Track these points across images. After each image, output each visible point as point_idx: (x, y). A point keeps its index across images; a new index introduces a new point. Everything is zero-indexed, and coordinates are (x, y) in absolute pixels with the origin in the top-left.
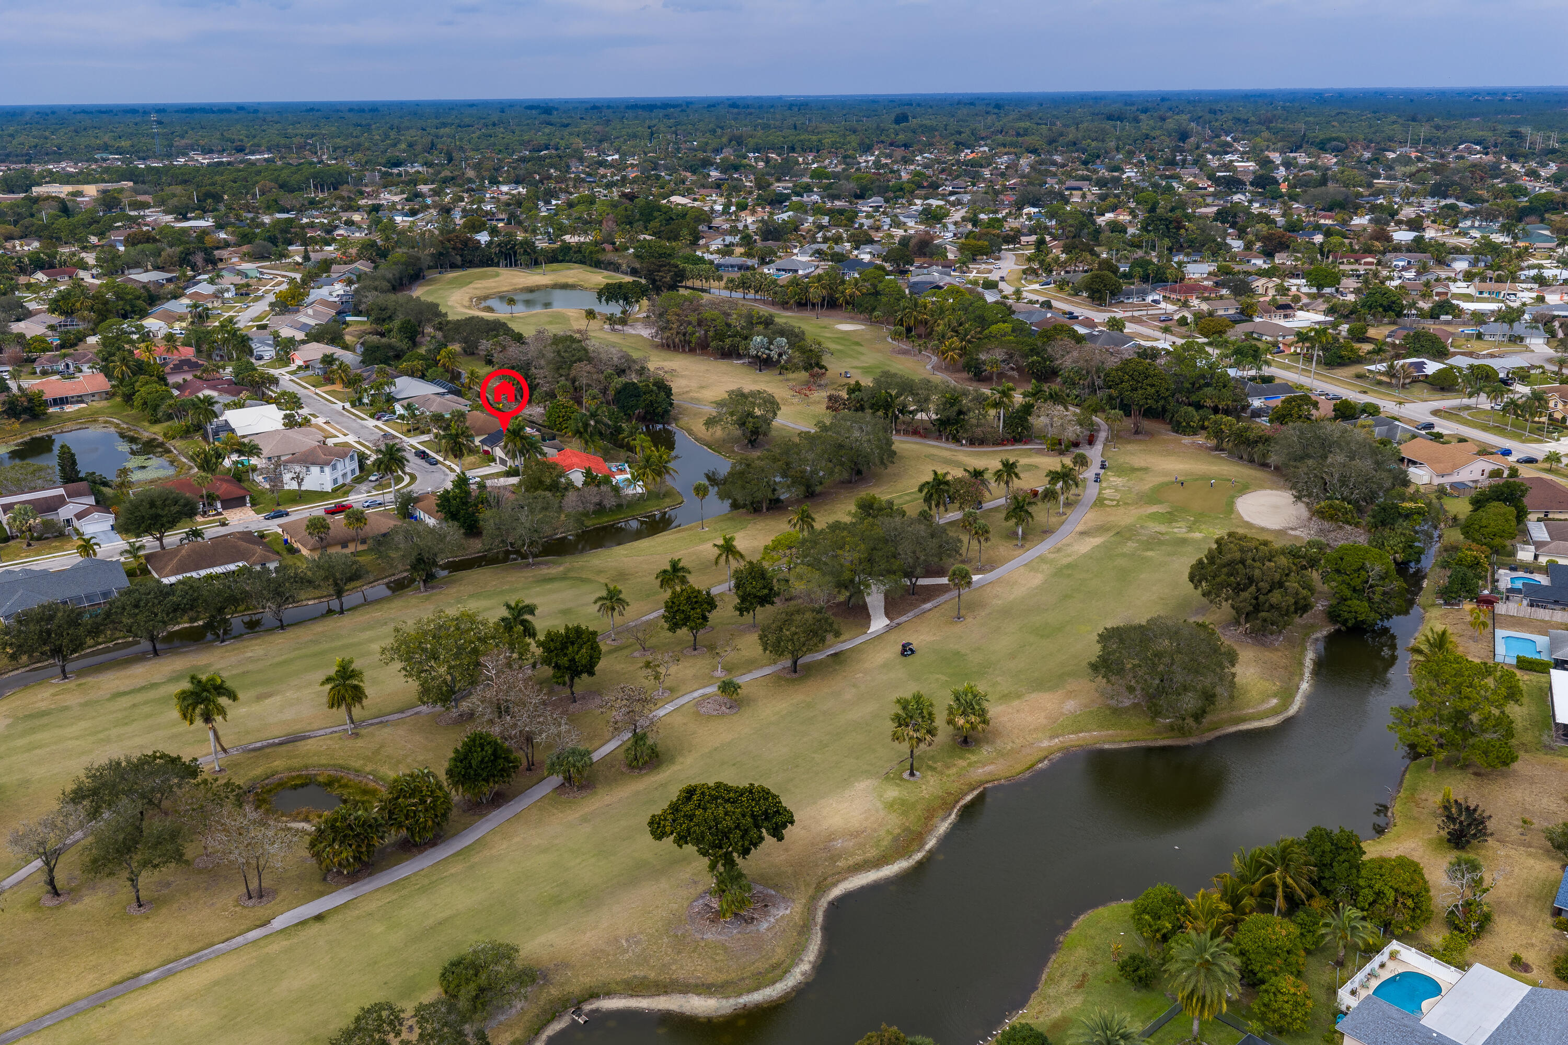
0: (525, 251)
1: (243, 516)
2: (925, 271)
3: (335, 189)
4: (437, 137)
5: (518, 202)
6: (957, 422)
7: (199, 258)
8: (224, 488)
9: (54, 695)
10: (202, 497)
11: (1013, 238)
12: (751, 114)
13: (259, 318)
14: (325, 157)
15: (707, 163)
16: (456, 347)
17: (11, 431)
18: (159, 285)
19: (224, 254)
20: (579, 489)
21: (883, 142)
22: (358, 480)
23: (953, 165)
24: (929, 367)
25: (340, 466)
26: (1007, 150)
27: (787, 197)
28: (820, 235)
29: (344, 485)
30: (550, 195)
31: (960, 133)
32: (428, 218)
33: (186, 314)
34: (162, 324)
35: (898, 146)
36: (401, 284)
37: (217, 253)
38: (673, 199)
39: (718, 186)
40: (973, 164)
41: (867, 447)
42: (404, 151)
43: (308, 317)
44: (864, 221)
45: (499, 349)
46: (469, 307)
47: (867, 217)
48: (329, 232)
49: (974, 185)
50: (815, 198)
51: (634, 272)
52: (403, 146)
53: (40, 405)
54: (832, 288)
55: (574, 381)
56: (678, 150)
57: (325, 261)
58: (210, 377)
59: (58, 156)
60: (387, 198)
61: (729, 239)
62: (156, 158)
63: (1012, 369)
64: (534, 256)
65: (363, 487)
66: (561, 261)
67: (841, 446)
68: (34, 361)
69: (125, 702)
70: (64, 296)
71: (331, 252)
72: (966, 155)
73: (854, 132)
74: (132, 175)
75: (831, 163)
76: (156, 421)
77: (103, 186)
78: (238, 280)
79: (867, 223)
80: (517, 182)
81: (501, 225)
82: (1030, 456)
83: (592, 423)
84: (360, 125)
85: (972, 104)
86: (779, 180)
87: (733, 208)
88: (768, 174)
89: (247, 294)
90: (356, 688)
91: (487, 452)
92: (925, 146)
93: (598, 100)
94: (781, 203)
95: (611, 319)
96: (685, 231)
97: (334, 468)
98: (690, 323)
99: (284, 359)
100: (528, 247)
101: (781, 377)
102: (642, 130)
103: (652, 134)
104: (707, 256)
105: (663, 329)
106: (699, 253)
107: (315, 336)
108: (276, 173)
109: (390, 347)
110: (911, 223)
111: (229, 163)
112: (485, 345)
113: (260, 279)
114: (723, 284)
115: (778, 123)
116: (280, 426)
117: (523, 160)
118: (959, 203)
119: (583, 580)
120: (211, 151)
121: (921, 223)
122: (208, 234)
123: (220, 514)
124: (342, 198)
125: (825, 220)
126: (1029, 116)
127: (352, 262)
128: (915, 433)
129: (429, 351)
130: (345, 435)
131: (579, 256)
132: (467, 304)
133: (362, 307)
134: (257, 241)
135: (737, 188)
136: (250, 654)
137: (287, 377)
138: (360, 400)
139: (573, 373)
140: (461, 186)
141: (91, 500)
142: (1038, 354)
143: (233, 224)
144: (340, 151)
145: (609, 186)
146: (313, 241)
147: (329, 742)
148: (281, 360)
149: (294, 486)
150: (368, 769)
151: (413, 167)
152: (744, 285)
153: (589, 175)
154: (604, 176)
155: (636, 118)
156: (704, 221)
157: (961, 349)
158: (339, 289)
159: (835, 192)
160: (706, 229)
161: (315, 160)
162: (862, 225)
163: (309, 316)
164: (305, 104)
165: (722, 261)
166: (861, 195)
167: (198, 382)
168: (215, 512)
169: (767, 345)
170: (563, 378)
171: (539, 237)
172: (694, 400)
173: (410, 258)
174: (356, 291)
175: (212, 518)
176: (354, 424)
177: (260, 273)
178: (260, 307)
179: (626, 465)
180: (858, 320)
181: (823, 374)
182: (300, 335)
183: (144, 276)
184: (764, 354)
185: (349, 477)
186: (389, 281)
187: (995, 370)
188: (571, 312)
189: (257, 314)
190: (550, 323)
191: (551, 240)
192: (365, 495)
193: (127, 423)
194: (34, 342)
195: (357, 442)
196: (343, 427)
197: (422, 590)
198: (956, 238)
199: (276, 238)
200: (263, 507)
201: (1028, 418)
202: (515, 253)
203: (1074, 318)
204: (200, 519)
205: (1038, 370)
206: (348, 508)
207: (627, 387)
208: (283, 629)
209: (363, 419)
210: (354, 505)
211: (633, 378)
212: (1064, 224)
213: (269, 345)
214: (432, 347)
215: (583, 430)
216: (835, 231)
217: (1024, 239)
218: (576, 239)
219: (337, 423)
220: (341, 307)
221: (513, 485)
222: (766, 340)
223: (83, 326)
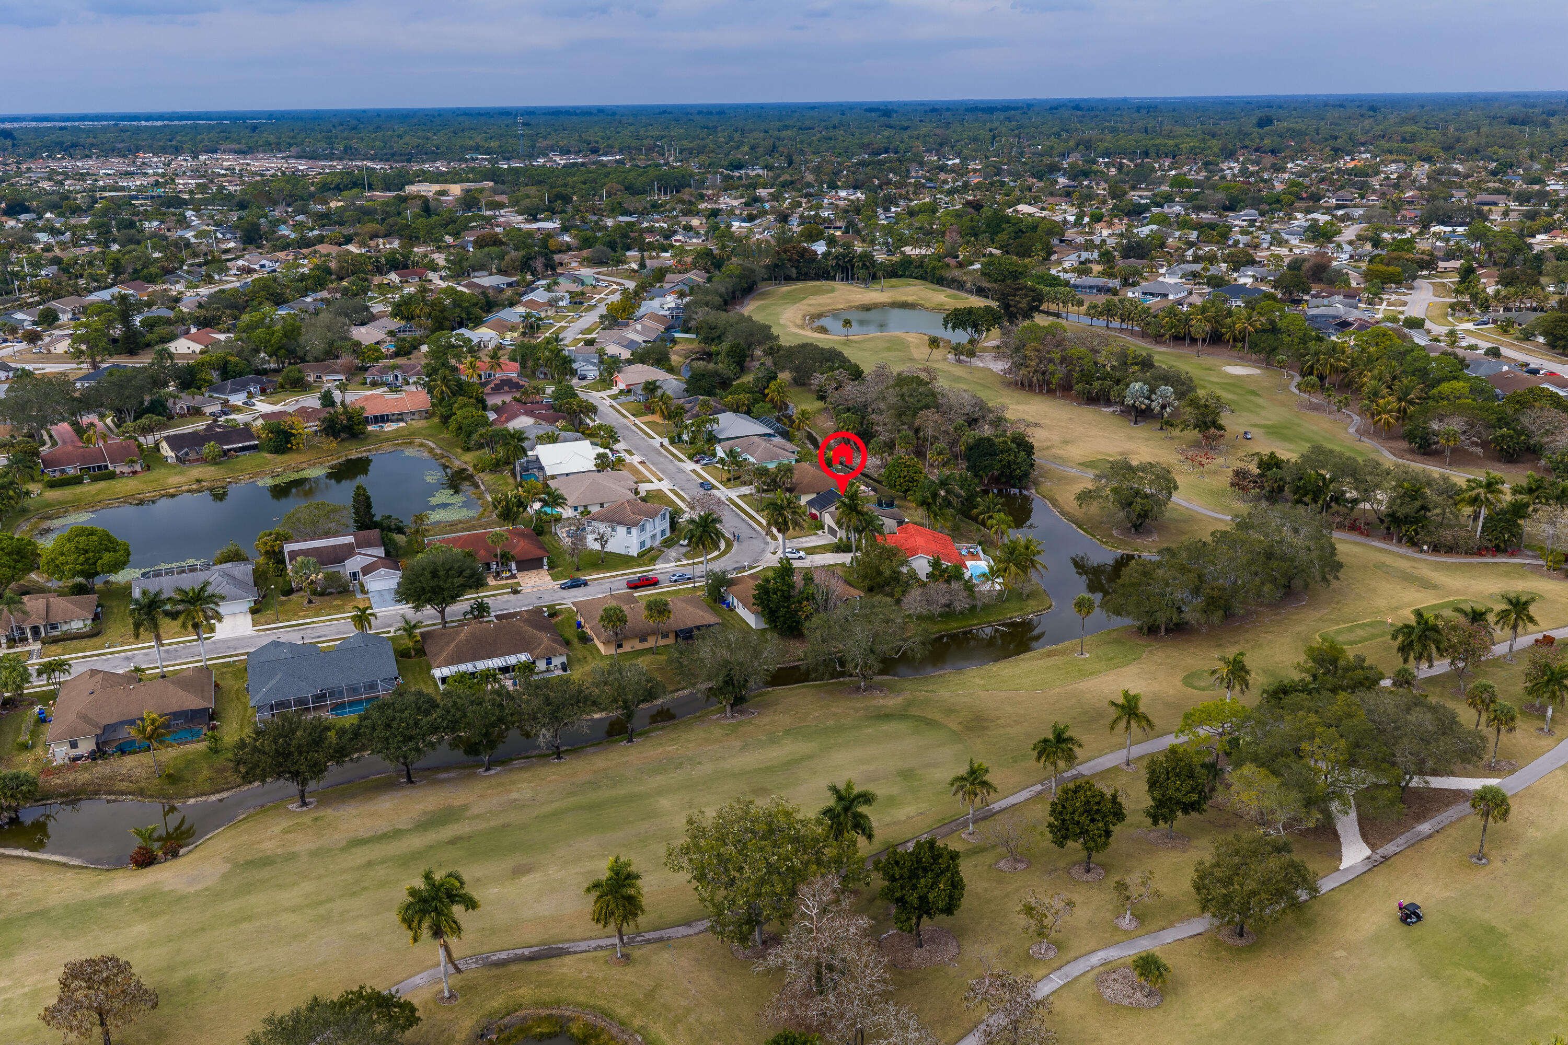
0: (864, 265)
1: (539, 582)
2: (1326, 301)
3: (678, 191)
4: (779, 139)
5: (857, 208)
6: (1416, 521)
7: (539, 264)
8: (522, 547)
9: (285, 832)
10: (496, 556)
11: (1429, 263)
12: (1097, 116)
13: (589, 330)
14: (671, 159)
15: (1054, 168)
16: (785, 376)
17: (329, 450)
18: (499, 290)
19: (565, 258)
20: (924, 585)
21: (1246, 147)
22: (669, 543)
23: (1333, 173)
24: (1352, 430)
25: (649, 527)
26: (1394, 157)
27: (1146, 208)
28: (1190, 252)
29: (651, 549)
30: (890, 201)
31: (1336, 138)
32: (765, 224)
33: (518, 324)
34: (492, 333)
35: (1265, 152)
36: (734, 298)
37: (557, 257)
38: (1020, 207)
39: (1068, 194)
40: (1355, 172)
41: (1303, 556)
42: (747, 154)
43: (636, 333)
44: (1239, 237)
45: (834, 385)
46: (802, 327)
47: (1244, 232)
48: (667, 237)
49: (1362, 197)
50: (1178, 209)
51: (980, 292)
52: (746, 148)
53: (359, 424)
54: (1216, 321)
55: (917, 431)
56: (1022, 154)
57: (661, 269)
58: (529, 400)
59: (434, 156)
60: (728, 202)
61: (1085, 255)
62: (519, 158)
63: (1477, 444)
64: (872, 271)
65: (673, 553)
66: (901, 276)
67: (1269, 556)
68: (366, 369)
69: (360, 856)
70: (407, 301)
71: (667, 259)
72: (1346, 162)
73: (1213, 136)
74: (494, 175)
75: (1190, 170)
76: (468, 449)
77: (467, 185)
78: (574, 287)
79: (1244, 239)
80: (856, 187)
81: (838, 233)
82: (1522, 577)
83: (942, 493)
84: (707, 128)
85: (1341, 106)
86: (1134, 188)
87: (1086, 220)
88: (1122, 181)
89: (581, 303)
90: (631, 899)
91: (814, 517)
92: (1297, 152)
93: (937, 102)
94: (1139, 214)
95: (957, 350)
96: (1038, 246)
97: (642, 529)
98: (1051, 361)
99: (606, 381)
100: (867, 260)
101: (1163, 434)
102: (985, 134)
103: (994, 137)
104: (1063, 276)
105: (1018, 366)
106: (1053, 272)
107: (640, 357)
108: (623, 175)
109: (716, 373)
110: (1294, 241)
111: (583, 164)
112: (818, 379)
113: (595, 287)
114: (1083, 309)
115: (1126, 127)
116: (591, 466)
117: (862, 164)
118: (1347, 218)
119: (930, 723)
120: (568, 152)
121: (1309, 241)
122: (552, 237)
123: (513, 576)
124: (683, 202)
125: (1193, 235)
126: (1414, 120)
127: (686, 271)
128: (1354, 527)
129: (757, 379)
130: (660, 480)
131: (921, 271)
132: (799, 322)
133: (692, 324)
134: (598, 246)
135: (1089, 197)
136: (514, 795)
137: (608, 402)
138: (680, 437)
139: (918, 422)
140: (799, 190)
141: (380, 552)
142: (1507, 425)
143: (577, 227)
144: (687, 153)
145: (950, 193)
146: (651, 247)
147: (592, 966)
148: (604, 381)
149: (597, 546)
150: (637, 1023)
151: (754, 170)
152: (1109, 311)
153: (930, 180)
154: (945, 182)
155: (976, 120)
156: (1057, 234)
157: (1399, 410)
158: (671, 301)
159: (1202, 203)
160: (1056, 242)
161: (662, 162)
162: (1236, 243)
163: (638, 332)
164: (658, 107)
165: (1079, 281)
166: (1232, 207)
167: (516, 406)
168: (508, 574)
169: (1147, 394)
170: (905, 427)
171: (878, 247)
172: (1057, 459)
173: (745, 269)
174: (688, 305)
175: (504, 582)
176: (671, 467)
177: (597, 280)
178: (591, 318)
179: (979, 548)
180: (1250, 360)
181: (1221, 436)
182: (626, 354)
183: (486, 281)
184: (1142, 403)
185: (659, 540)
186: (721, 296)
187: (1452, 443)
188: (911, 338)
189: (587, 326)
190: (889, 349)
191: (890, 252)
192: (674, 564)
193: (441, 448)
194: (369, 350)
195: (672, 491)
196: (659, 469)
197: (729, 714)
198: (1356, 261)
199: (615, 243)
200: (561, 572)
201: (1520, 522)
202: (853, 267)
203: (1535, 372)
204: (491, 582)
205: (1509, 447)
206: (653, 583)
207: (980, 442)
208: (559, 758)
209: (681, 460)
210: (659, 577)
211: (987, 431)
212: (1493, 248)
213: (593, 364)
214: (760, 375)
215: (930, 500)
216: (1207, 249)
217: (1442, 264)
218: (917, 251)
219: (653, 464)
220: (671, 322)
221: (843, 565)
222: (1146, 387)
223: (419, 333)
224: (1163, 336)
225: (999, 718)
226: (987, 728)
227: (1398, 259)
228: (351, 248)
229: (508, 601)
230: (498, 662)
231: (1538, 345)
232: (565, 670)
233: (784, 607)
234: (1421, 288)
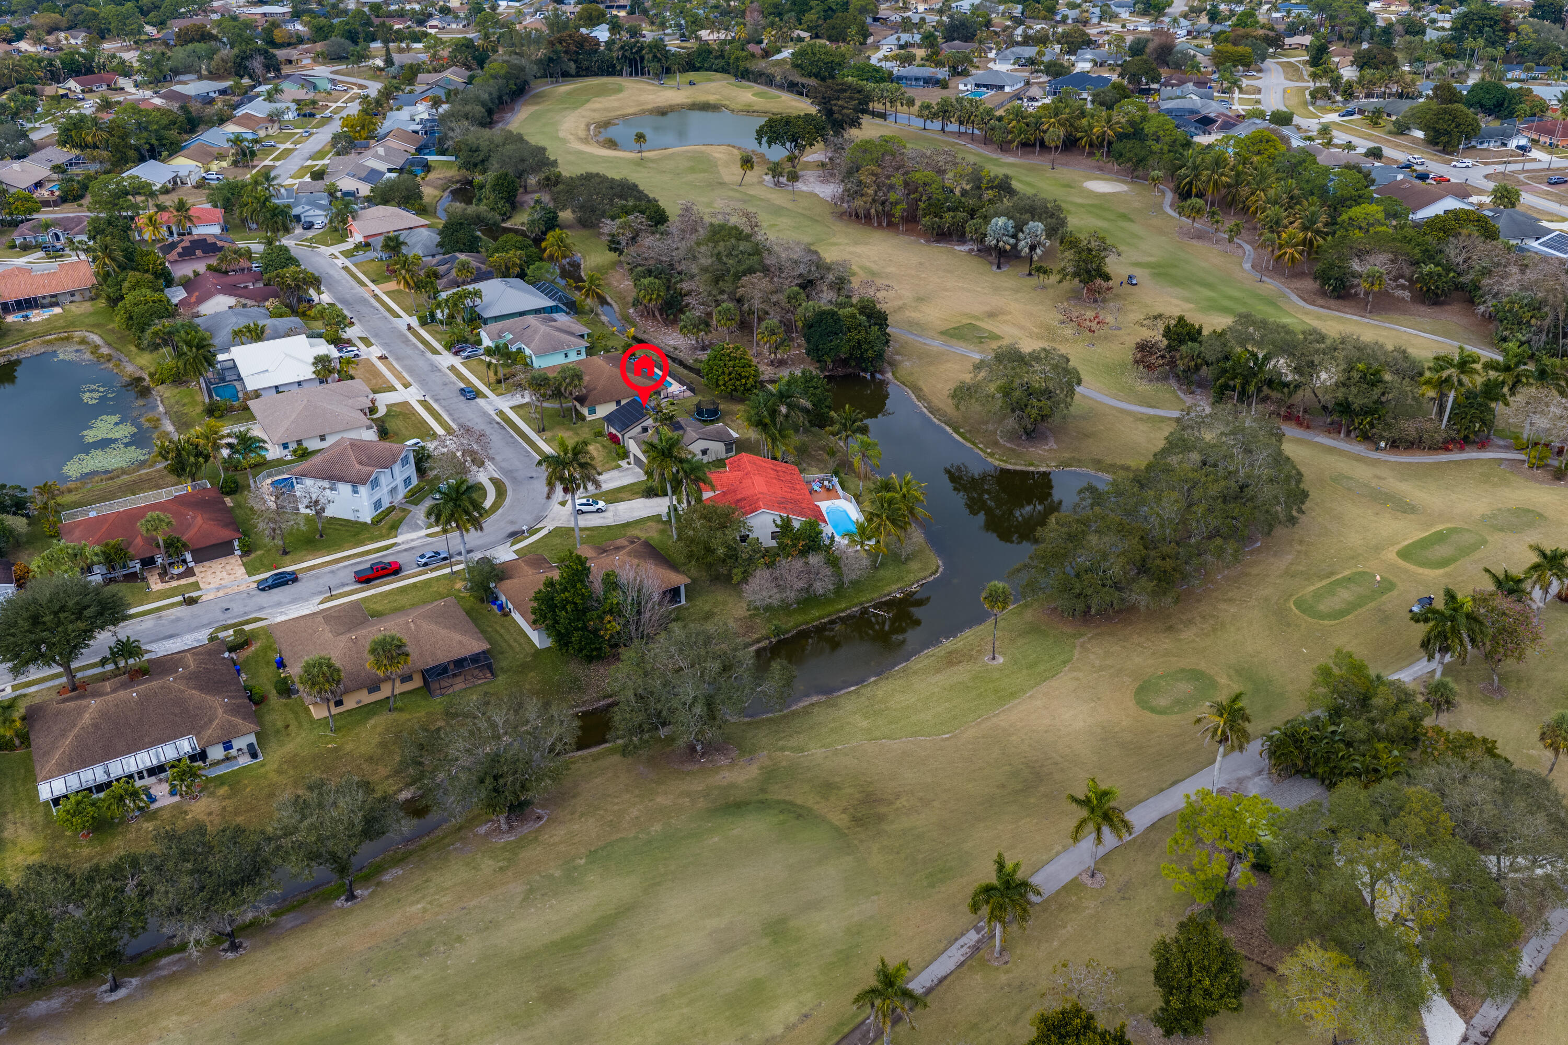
0: (655, 56)
1: (227, 578)
2: (1178, 91)
6: (1372, 409)
7: (257, 64)
8: (198, 529)
10: (158, 546)
11: (1274, 40)
13: (320, 155)
16: (566, 216)
18: (208, 101)
19: (293, 53)
22: (415, 497)
24: (1247, 266)
25: (384, 479)
28: (1019, 31)
29: (392, 509)
33: (227, 150)
36: (499, 106)
37: (281, 54)
44: (1066, 11)
45: (629, 234)
46: (585, 141)
48: (421, 23)
51: (793, 87)
54: (1070, 124)
55: (740, 303)
57: (411, 67)
58: (229, 270)
61: (905, 37)
63: (1403, 287)
64: (665, 63)
65: (422, 513)
66: (699, 69)
68: (15, 225)
70: (82, 122)
71: (419, 52)
78: (302, 94)
81: (622, 14)
82: (1508, 482)
83: (784, 409)
89: (312, 115)
91: (614, 439)
95: (775, 170)
96: (853, 30)
97: (375, 484)
98: (891, 187)
99: (338, 231)
100: (658, 49)
101: (1034, 281)
104: (887, 65)
105: (851, 195)
106: (874, 61)
107: (384, 194)
109: (478, 219)
112: (609, 226)
113: (329, 93)
114: (914, 109)
116: (307, 372)
121: (1141, 14)
122: (278, 25)
123: (189, 572)
127: (442, 68)
129: (532, 222)
130: (407, 386)
131: (721, 63)
132: (582, 134)
133: (449, 143)
134: (335, 37)
137: (342, 261)
138: (433, 316)
139: (741, 290)
142: (1433, 259)
143: (310, 12)
146: (400, 35)
148: (336, 230)
152: (944, 112)
158: (422, 111)
160: (870, 21)
162: (1064, 19)
163: (379, 158)
165: (903, 71)
167: (212, 279)
168: (182, 569)
169: (1012, 231)
170: (725, 297)
171: (669, 31)
172: (913, 324)
173: (512, 66)
174: (443, 119)
175: (174, 584)
176: (421, 363)
177: (333, 81)
178: (323, 136)
179: (835, 480)
180: (1110, 172)
181: (1109, 289)
182: (365, 190)
183: (192, 87)
184: (1007, 243)
185: (402, 493)
186: (483, 104)
187: (1376, 288)
188: (719, 153)
189: (318, 148)
190: (692, 170)
191: (683, 38)
192: (424, 532)
193: (109, 345)
194: (18, 199)
195: (424, 403)
196: (404, 367)
197: (504, 827)
198: (1194, 38)
199: (357, 33)
200: (260, 559)
201: (1493, 405)
202: (642, 58)
203: (1423, 177)
204: (156, 585)
205: (1437, 287)
206: (392, 570)
207: (822, 316)
208: (234, 947)
209: (435, 352)
210: (401, 559)
211: (825, 299)
212: (1338, 21)
213: (320, 207)
214: (536, 217)
215: (767, 421)
216: (1038, 27)
217: (1288, 41)
218: (715, 36)
219: (398, 359)
220: (423, 137)
221: (657, 518)
222: (1011, 223)
223: (93, 168)
224: (1011, 142)
225: (898, 797)
226: (881, 818)
227: (1246, 36)
228: (23, 45)
229: (178, 619)
230: (144, 759)
231: (1415, 140)
232: (254, 756)
233: (577, 629)
234: (1269, 70)
